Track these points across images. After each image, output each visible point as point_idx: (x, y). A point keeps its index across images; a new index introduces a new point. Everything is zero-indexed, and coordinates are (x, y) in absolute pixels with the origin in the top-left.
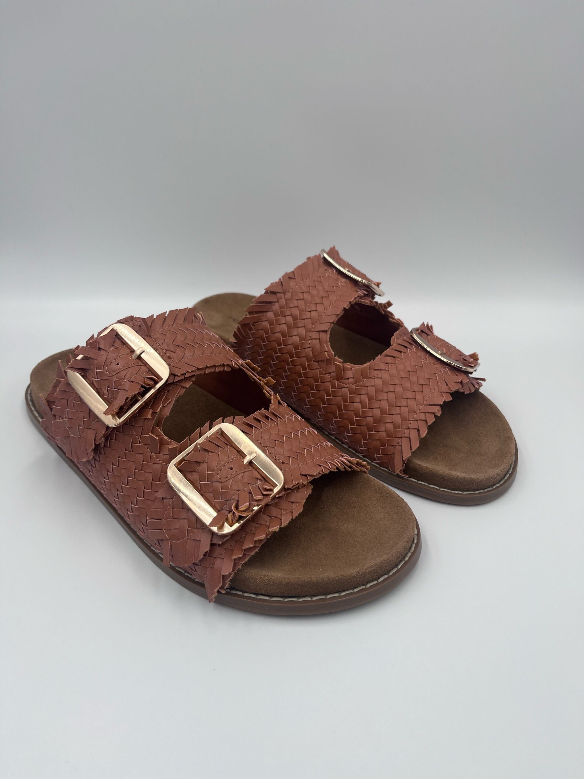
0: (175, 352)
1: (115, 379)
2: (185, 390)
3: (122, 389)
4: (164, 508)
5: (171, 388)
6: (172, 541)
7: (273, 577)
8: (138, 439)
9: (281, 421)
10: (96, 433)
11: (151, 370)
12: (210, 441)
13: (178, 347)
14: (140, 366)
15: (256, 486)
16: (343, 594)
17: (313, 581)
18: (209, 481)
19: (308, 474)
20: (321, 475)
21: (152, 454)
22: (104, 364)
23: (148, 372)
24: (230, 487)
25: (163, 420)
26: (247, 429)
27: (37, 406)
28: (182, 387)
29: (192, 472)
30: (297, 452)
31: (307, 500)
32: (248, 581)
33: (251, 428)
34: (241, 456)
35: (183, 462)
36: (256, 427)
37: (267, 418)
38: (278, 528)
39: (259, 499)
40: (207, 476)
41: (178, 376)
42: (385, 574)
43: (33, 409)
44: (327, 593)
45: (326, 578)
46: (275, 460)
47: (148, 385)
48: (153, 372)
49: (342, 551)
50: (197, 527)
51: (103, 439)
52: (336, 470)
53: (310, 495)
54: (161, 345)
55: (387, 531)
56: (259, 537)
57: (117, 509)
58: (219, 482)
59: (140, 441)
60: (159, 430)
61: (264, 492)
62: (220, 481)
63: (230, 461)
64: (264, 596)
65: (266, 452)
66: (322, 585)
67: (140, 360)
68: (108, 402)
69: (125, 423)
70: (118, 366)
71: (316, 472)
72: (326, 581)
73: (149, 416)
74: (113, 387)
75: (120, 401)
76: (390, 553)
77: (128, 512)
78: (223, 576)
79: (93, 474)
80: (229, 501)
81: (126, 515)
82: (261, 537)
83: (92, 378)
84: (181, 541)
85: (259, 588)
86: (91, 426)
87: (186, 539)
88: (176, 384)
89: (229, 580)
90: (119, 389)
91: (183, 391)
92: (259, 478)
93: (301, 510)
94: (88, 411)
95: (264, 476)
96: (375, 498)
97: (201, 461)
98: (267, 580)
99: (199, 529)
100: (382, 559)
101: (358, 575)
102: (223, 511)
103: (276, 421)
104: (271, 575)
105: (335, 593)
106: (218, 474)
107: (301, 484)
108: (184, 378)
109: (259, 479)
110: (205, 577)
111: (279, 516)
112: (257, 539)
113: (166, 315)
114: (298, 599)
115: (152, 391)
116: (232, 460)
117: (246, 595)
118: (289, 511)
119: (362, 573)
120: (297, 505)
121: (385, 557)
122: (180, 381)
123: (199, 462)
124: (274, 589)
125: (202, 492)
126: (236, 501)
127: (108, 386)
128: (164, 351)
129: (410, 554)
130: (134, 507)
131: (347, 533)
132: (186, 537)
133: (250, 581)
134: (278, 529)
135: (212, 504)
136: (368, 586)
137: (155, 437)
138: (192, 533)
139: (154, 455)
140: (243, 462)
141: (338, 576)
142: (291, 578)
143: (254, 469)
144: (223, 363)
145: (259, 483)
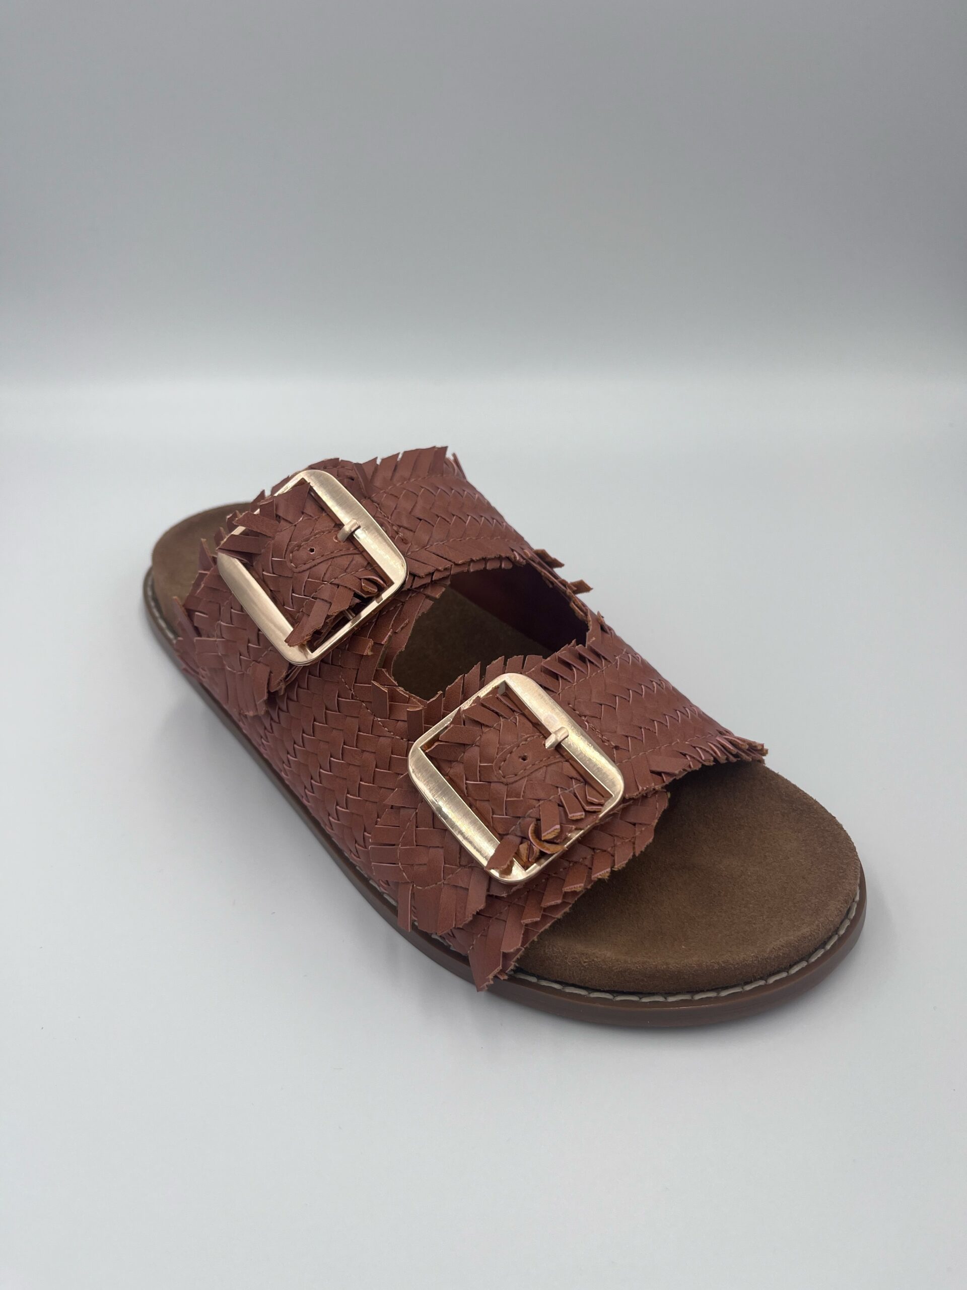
0: (413, 529)
1: (306, 579)
2: (432, 602)
3: (319, 598)
4: (400, 825)
5: (407, 599)
6: (415, 886)
7: (597, 957)
8: (350, 691)
9: (609, 666)
10: (271, 672)
11: (371, 564)
12: (483, 705)
13: (419, 521)
14: (352, 556)
15: (569, 792)
16: (724, 994)
17: (671, 969)
18: (483, 779)
19: (663, 771)
20: (687, 772)
21: (376, 719)
22: (287, 548)
23: (366, 567)
24: (522, 793)
25: (395, 658)
26: (549, 681)
27: (164, 610)
28: (428, 597)
29: (450, 762)
30: (641, 728)
31: (660, 819)
32: (550, 961)
33: (556, 680)
34: (541, 733)
35: (436, 744)
36: (565, 677)
37: (582, 658)
38: (607, 872)
39: (579, 818)
40: (479, 771)
41: (419, 577)
42: (801, 960)
43: (157, 614)
44: (695, 990)
45: (696, 965)
46: (601, 742)
47: (368, 593)
48: (376, 568)
49: (721, 912)
50: (461, 864)
51: (282, 685)
52: (712, 764)
53: (665, 811)
54: (390, 517)
55: (804, 878)
56: (573, 887)
57: (309, 808)
58: (502, 782)
59: (352, 694)
60: (388, 675)
61: (587, 806)
62: (504, 780)
63: (521, 744)
64: (577, 989)
65: (585, 727)
66: (686, 977)
67: (353, 543)
68: (292, 619)
69: (323, 659)
70: (312, 553)
71: (677, 767)
72: (694, 971)
73: (368, 652)
74: (303, 593)
75: (316, 619)
76: (814, 922)
77: (331, 818)
78: (503, 953)
79: (268, 743)
80: (521, 819)
81: (328, 823)
82: (576, 886)
83: (263, 571)
84: (431, 887)
85: (570, 974)
86: (261, 658)
87: (440, 884)
88: (416, 591)
89: (515, 959)
90: (312, 598)
91: (429, 603)
92: (575, 777)
93: (651, 840)
94: (256, 630)
95: (582, 772)
96: (779, 812)
97: (468, 743)
98: (585, 962)
99: (465, 866)
100: (800, 934)
101: (755, 962)
102: (508, 836)
103: (600, 666)
104: (594, 953)
105: (708, 991)
106: (500, 769)
107: (652, 789)
108: (429, 581)
109: (574, 779)
110: (471, 948)
111: (609, 849)
112: (569, 891)
113: (398, 460)
114: (640, 999)
115: (374, 605)
116: (524, 743)
117: (544, 983)
118: (627, 840)
119: (763, 960)
120: (643, 829)
121: (805, 930)
122: (424, 586)
123: (464, 745)
124: (596, 977)
125: (470, 798)
126: (535, 820)
127: (293, 590)
128: (395, 528)
129: (847, 923)
130: (341, 811)
131: (728, 876)
132: (441, 881)
133: (554, 961)
134: (608, 875)
135: (489, 823)
136: (771, 980)
137: (383, 689)
138: (452, 874)
139: (379, 721)
140: (544, 745)
141: (718, 963)
142: (629, 962)
143: (565, 758)
144: (499, 553)
145: (575, 787)
